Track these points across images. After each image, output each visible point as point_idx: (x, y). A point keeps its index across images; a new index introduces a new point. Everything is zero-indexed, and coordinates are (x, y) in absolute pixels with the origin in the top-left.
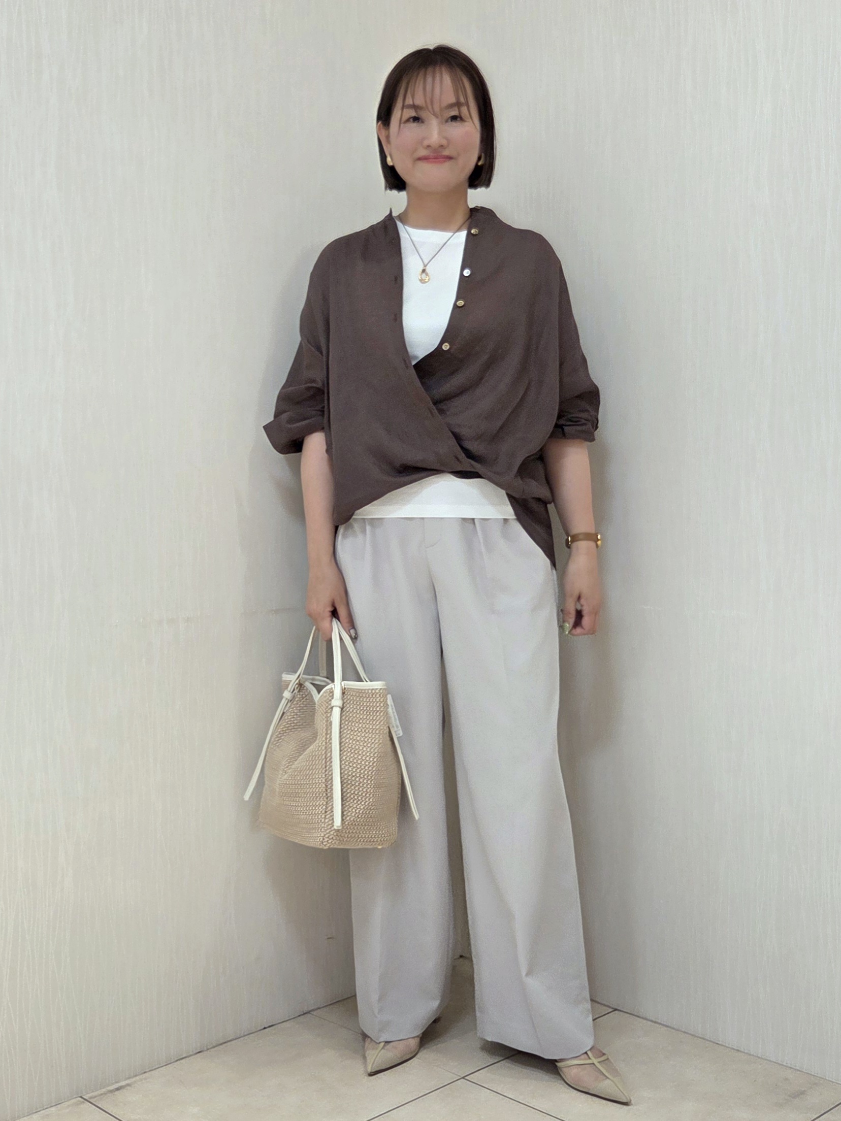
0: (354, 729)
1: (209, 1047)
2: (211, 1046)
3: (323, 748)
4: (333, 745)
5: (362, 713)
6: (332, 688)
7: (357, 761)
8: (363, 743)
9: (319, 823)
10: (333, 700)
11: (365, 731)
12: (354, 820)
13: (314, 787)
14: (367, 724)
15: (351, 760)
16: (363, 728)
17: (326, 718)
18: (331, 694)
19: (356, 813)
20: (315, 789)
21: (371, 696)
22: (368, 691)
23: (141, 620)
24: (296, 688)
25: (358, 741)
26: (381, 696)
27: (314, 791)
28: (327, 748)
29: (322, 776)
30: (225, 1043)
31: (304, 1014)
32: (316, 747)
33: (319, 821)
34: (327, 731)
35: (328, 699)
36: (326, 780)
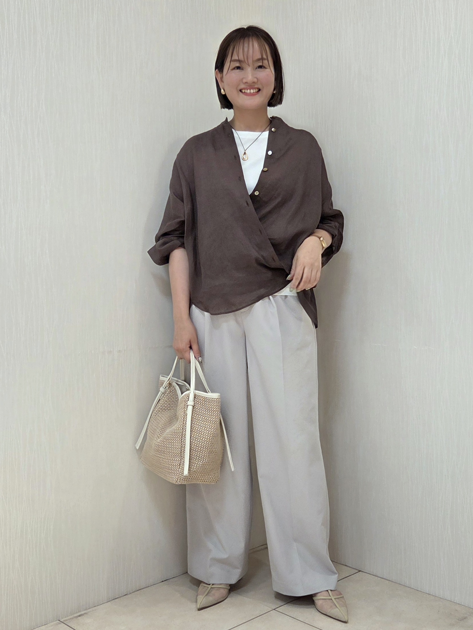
0: (200, 419)
3: (181, 429)
4: (187, 427)
5: (205, 410)
6: (188, 394)
7: (200, 438)
8: (204, 428)
10: (188, 402)
11: (206, 421)
12: (195, 470)
13: (174, 449)
14: (208, 417)
15: (197, 437)
16: (205, 419)
17: (184, 411)
18: (188, 398)
19: (197, 467)
21: (211, 402)
22: (210, 399)
23: (93, 352)
24: (167, 386)
25: (201, 426)
26: (217, 402)
27: (174, 452)
28: (183, 429)
29: (179, 444)
32: (177, 427)
33: (176, 470)
34: (184, 419)
35: (186, 400)
36: (181, 447)
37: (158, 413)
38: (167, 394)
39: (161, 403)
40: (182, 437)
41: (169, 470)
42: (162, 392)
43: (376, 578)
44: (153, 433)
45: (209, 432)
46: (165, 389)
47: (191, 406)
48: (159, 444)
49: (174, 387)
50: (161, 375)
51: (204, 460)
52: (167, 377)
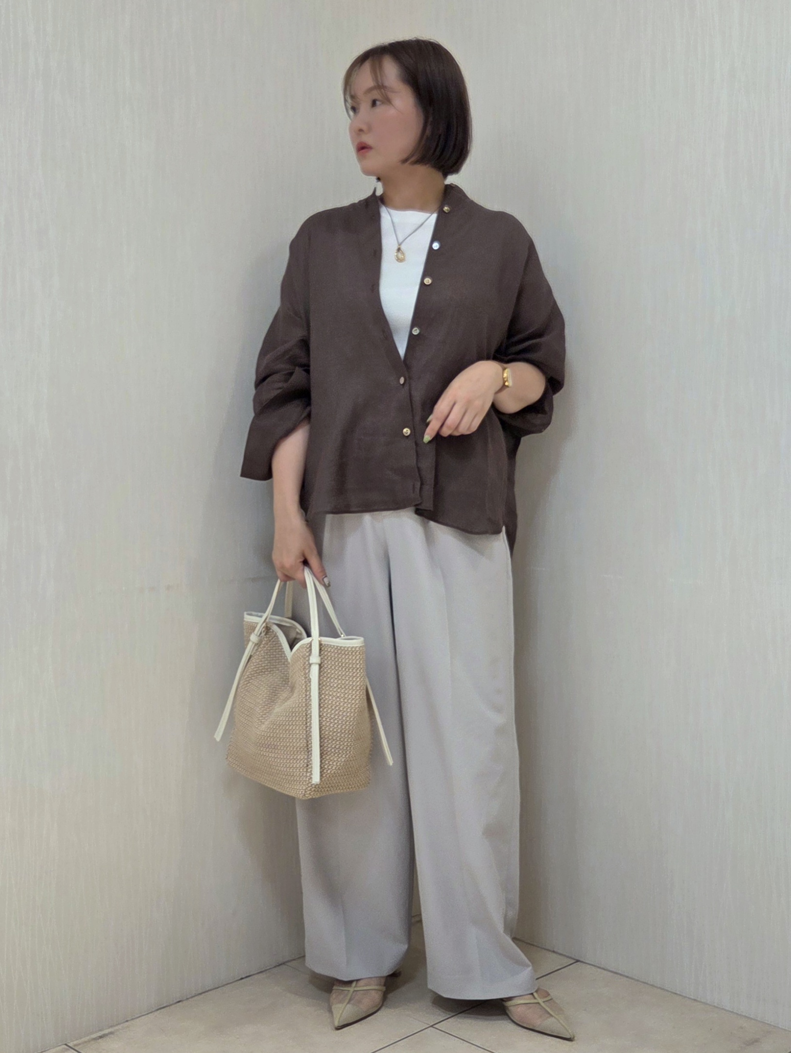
0: (334, 685)
1: (188, 997)
4: (312, 703)
5: (340, 669)
6: (309, 642)
16: (343, 684)
17: (304, 675)
18: (308, 649)
19: (337, 766)
21: (349, 654)
22: (345, 649)
23: (124, 588)
24: (263, 632)
25: (338, 697)
27: (294, 745)
28: (308, 705)
29: (302, 732)
30: (204, 993)
31: (280, 965)
32: (297, 703)
33: (301, 775)
34: (307, 688)
35: (305, 654)
37: (252, 679)
38: (263, 644)
39: (254, 661)
40: (306, 719)
41: (289, 776)
42: (253, 643)
43: (605, 972)
44: (248, 715)
45: (353, 706)
46: (259, 636)
47: (316, 664)
48: (264, 734)
49: (274, 633)
50: (245, 613)
51: (348, 752)
52: (261, 617)
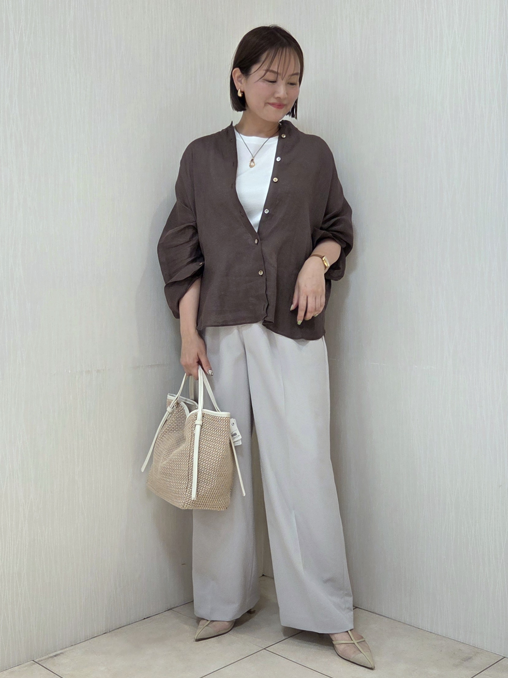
0: (208, 439)
1: (110, 630)
2: (112, 630)
3: (188, 449)
4: (195, 448)
5: (214, 430)
6: (196, 413)
7: (209, 459)
8: (213, 449)
9: (182, 495)
10: (196, 421)
11: (215, 441)
12: (203, 494)
13: (181, 472)
14: (217, 438)
15: (205, 459)
16: (214, 440)
17: (191, 431)
18: (196, 416)
19: (205, 491)
20: (182, 473)
21: (220, 421)
22: (218, 418)
23: (70, 371)
24: (174, 406)
25: (210, 447)
26: (226, 422)
27: (181, 474)
28: (191, 450)
29: (186, 466)
30: (120, 628)
31: (168, 610)
32: (184, 448)
33: (183, 493)
34: (191, 439)
35: (194, 419)
36: (188, 469)
37: (165, 434)
38: (175, 414)
39: (168, 423)
40: (189, 458)
41: (176, 494)
42: (169, 412)
43: (374, 615)
44: (159, 456)
45: (218, 454)
46: (172, 409)
47: (199, 425)
48: (165, 466)
49: (182, 408)
50: (169, 394)
51: (213, 483)
52: (174, 396)
